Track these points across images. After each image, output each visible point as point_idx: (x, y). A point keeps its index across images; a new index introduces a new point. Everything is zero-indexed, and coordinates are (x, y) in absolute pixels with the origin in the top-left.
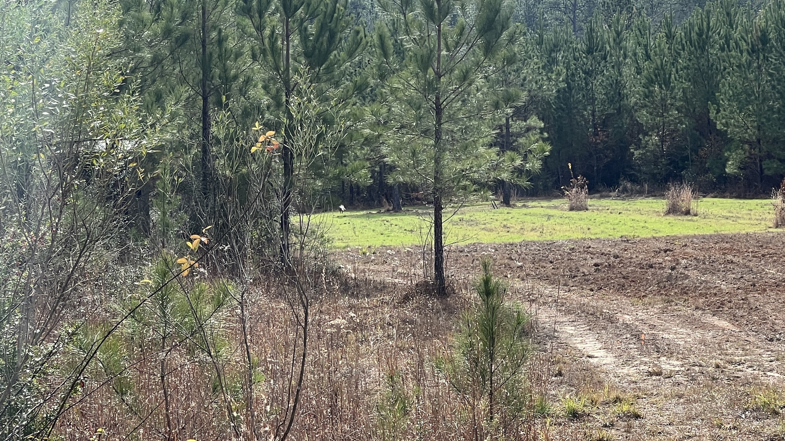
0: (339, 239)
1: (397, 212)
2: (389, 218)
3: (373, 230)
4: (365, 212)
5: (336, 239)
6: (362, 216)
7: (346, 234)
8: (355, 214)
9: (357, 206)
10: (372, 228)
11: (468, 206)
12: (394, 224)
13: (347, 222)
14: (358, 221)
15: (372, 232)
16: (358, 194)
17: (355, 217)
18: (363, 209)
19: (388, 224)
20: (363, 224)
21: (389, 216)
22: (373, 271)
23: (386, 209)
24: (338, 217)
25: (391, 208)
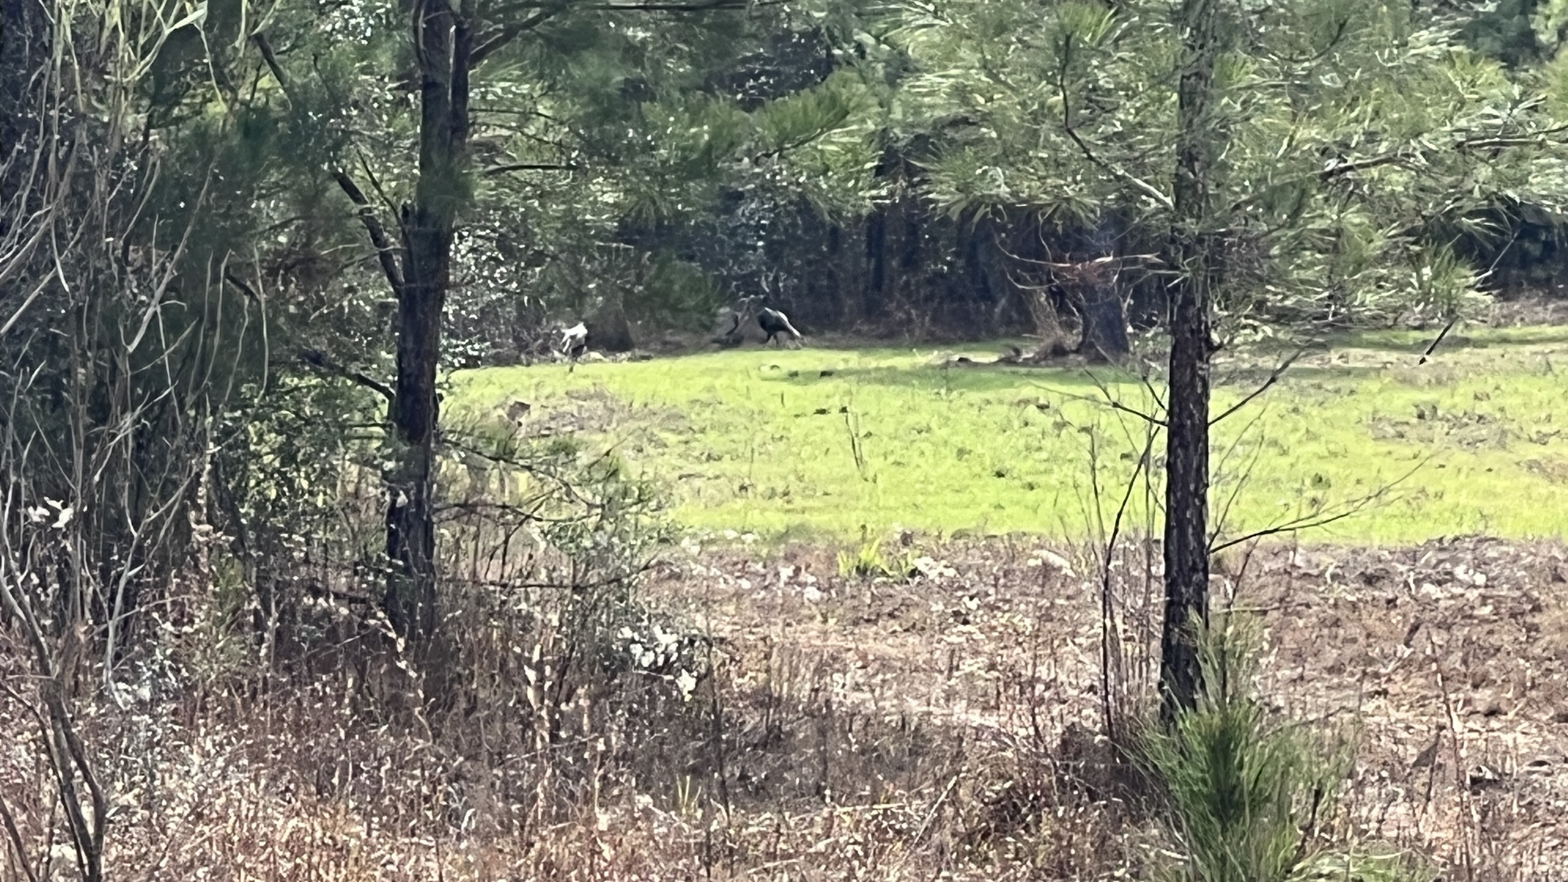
0: (773, 494)
1: (1102, 360)
2: (1051, 390)
3: (961, 452)
4: (934, 357)
5: (761, 488)
6: (921, 375)
7: (818, 468)
8: (885, 363)
9: (901, 323)
10: (957, 440)
11: (1481, 344)
12: (1077, 423)
13: (835, 403)
14: (893, 398)
15: (952, 460)
16: (911, 262)
17: (881, 381)
18: (931, 341)
19: (1046, 420)
20: (911, 419)
21: (1057, 378)
22: (885, 664)
23: (1048, 342)
24: (793, 376)
25: (1072, 340)
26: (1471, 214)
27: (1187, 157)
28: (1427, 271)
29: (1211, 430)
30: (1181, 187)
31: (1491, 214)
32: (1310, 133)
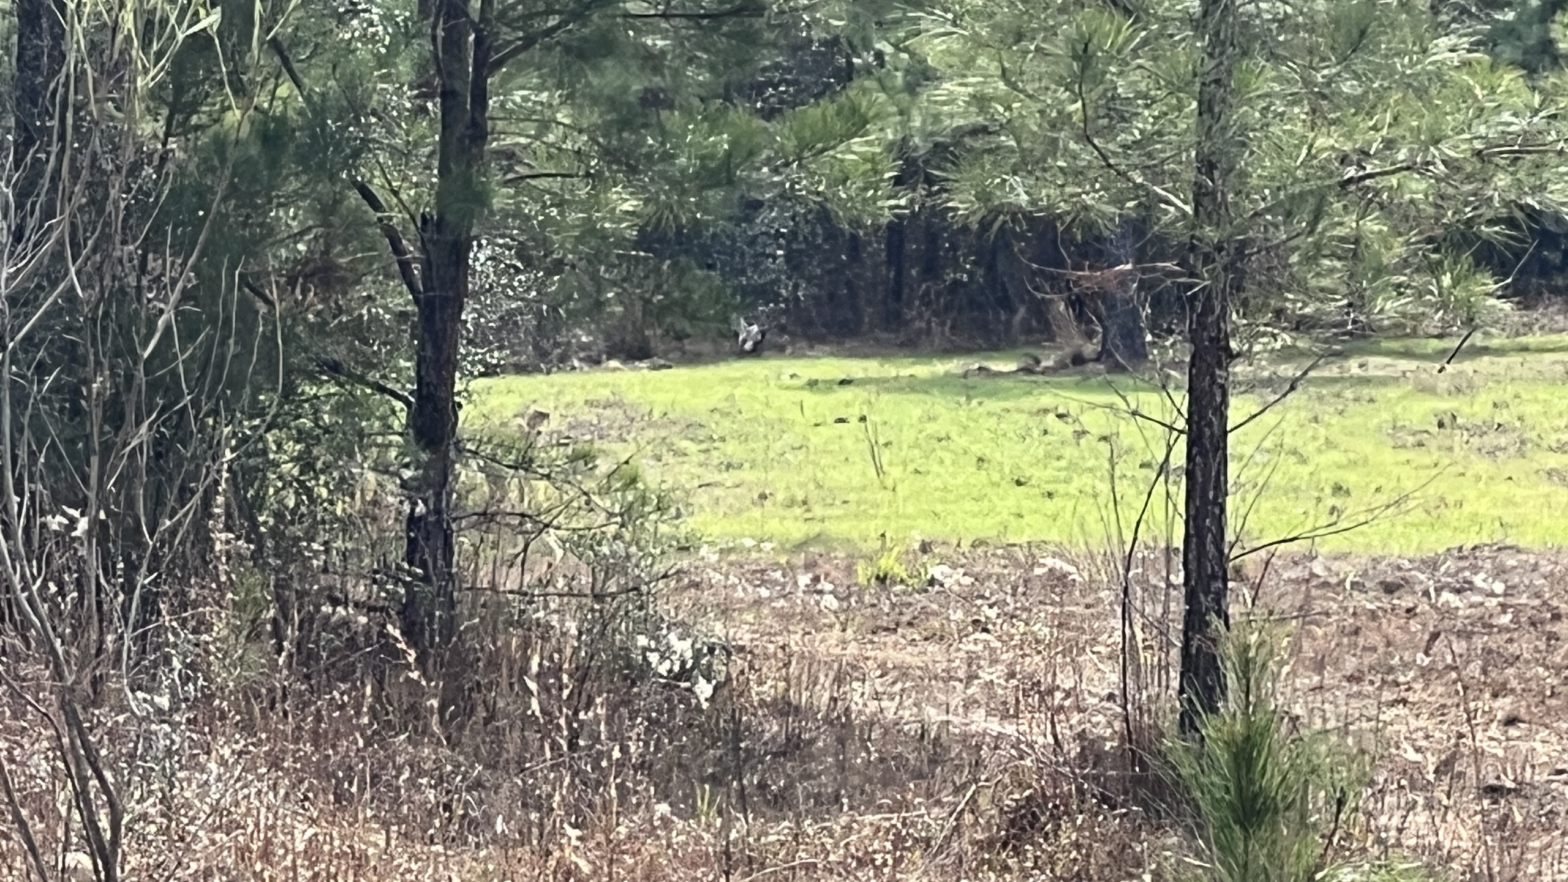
0: (791, 503)
1: (1121, 369)
2: (1071, 399)
3: (980, 461)
4: (954, 366)
5: (780, 496)
6: (942, 383)
7: (838, 477)
8: (905, 372)
9: (921, 332)
10: (977, 449)
11: (1500, 352)
12: (1096, 431)
13: (853, 414)
14: (913, 407)
15: (971, 468)
16: (931, 269)
17: (901, 390)
18: (948, 351)
19: (1066, 430)
20: (931, 428)
21: (1078, 386)
22: (904, 672)
23: (1068, 350)
24: (812, 384)
25: (1090, 348)
26: (1490, 222)
27: (1207, 165)
28: (1446, 280)
29: (1231, 437)
30: (1200, 195)
31: (1511, 222)
32: (1326, 141)
